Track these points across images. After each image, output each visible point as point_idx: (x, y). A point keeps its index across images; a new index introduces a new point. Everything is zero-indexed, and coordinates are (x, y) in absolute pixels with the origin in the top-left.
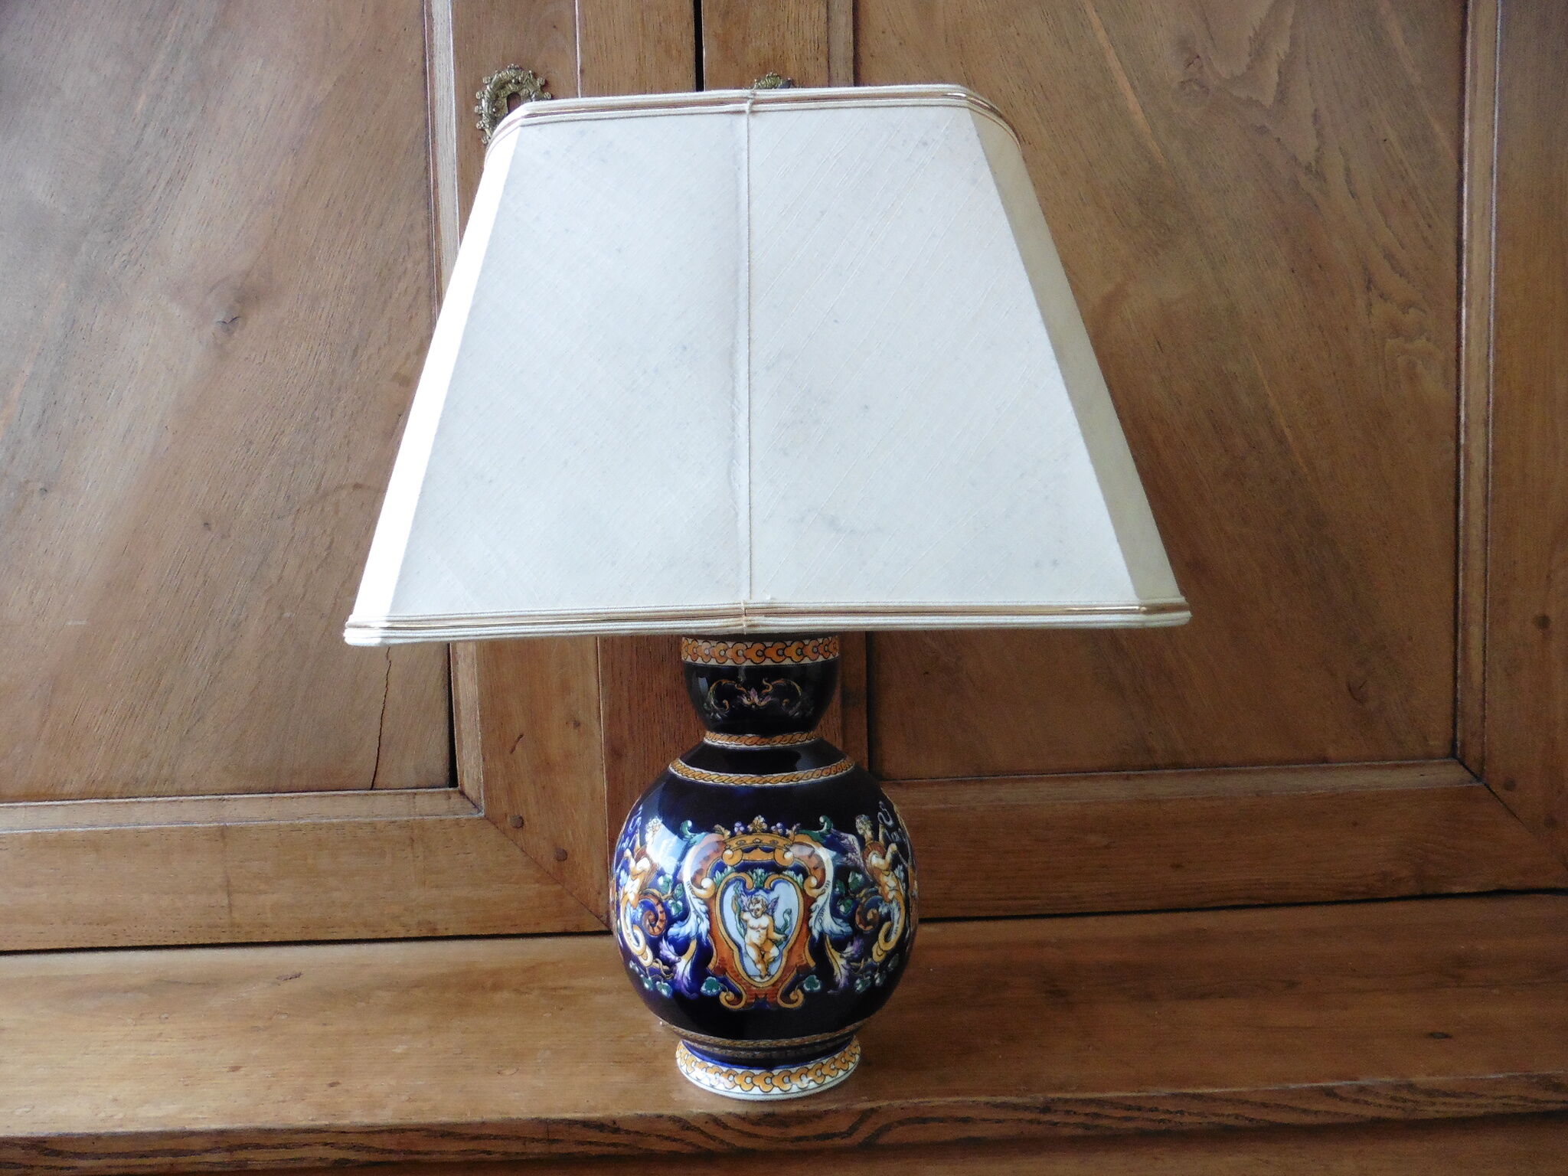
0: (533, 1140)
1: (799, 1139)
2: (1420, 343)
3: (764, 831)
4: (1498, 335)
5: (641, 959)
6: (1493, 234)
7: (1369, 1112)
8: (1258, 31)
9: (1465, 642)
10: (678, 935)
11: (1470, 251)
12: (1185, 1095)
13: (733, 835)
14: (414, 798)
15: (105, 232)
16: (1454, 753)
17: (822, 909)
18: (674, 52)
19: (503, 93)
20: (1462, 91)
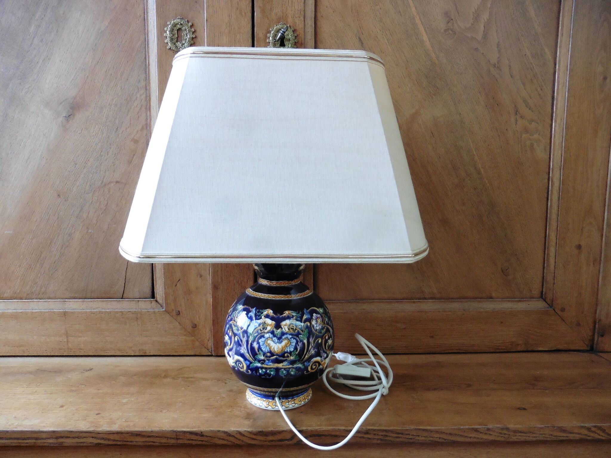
0: (171, 438)
1: (272, 441)
2: (536, 136)
4: (566, 134)
6: (567, 93)
7: (491, 438)
8: (477, 10)
9: (548, 254)
11: (557, 100)
12: (420, 429)
14: (138, 302)
15: (18, 79)
16: (542, 296)
18: (243, 13)
19: (175, 28)
20: (557, 35)
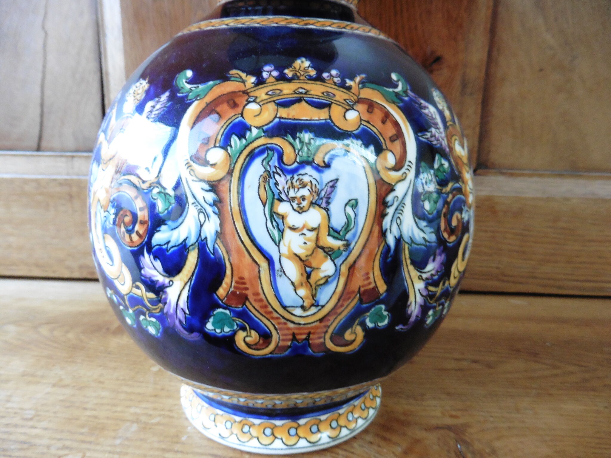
3: (311, 78)
5: (117, 283)
10: (168, 243)
13: (260, 82)
17: (402, 204)
